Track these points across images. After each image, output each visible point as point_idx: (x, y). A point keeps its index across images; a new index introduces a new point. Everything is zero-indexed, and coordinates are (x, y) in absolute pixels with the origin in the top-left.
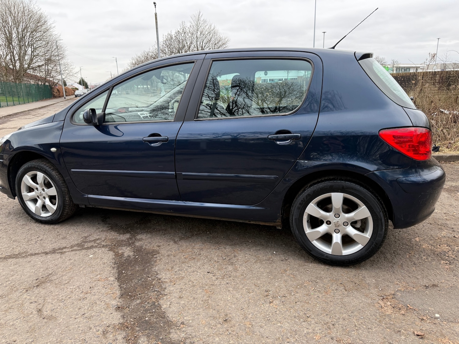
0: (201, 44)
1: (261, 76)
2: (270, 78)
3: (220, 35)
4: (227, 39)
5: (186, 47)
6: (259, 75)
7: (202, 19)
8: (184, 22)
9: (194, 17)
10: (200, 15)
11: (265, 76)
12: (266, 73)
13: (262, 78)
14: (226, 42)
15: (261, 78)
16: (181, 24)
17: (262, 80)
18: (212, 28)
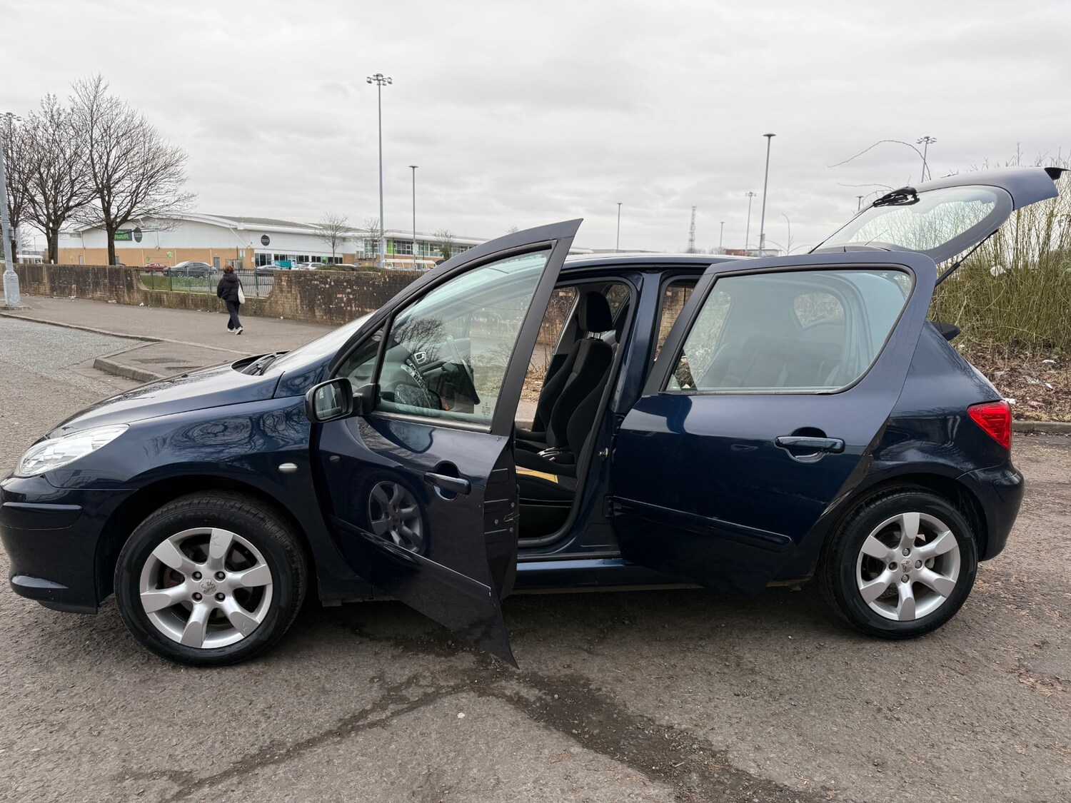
0: (105, 158)
1: (252, 247)
2: (277, 253)
3: (161, 140)
4: (177, 155)
5: (62, 162)
6: (249, 244)
7: (107, 95)
8: (54, 96)
9: (83, 89)
10: (102, 86)
11: (264, 247)
12: (265, 240)
13: (256, 251)
14: (177, 161)
15: (252, 250)
16: (44, 99)
17: (257, 254)
18: (137, 122)
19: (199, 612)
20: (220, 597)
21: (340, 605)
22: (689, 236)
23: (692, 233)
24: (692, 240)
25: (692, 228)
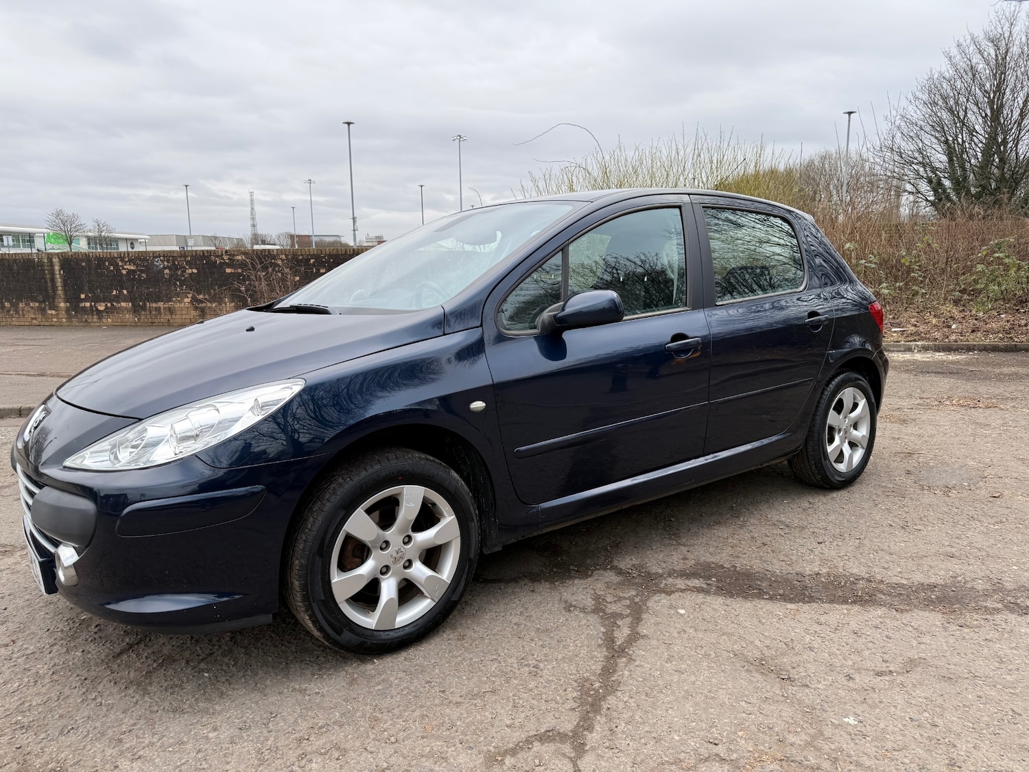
19: (389, 588)
20: (409, 564)
21: (500, 549)
22: (250, 222)
23: (253, 219)
24: (254, 226)
25: (252, 213)
